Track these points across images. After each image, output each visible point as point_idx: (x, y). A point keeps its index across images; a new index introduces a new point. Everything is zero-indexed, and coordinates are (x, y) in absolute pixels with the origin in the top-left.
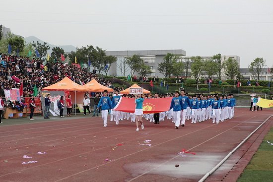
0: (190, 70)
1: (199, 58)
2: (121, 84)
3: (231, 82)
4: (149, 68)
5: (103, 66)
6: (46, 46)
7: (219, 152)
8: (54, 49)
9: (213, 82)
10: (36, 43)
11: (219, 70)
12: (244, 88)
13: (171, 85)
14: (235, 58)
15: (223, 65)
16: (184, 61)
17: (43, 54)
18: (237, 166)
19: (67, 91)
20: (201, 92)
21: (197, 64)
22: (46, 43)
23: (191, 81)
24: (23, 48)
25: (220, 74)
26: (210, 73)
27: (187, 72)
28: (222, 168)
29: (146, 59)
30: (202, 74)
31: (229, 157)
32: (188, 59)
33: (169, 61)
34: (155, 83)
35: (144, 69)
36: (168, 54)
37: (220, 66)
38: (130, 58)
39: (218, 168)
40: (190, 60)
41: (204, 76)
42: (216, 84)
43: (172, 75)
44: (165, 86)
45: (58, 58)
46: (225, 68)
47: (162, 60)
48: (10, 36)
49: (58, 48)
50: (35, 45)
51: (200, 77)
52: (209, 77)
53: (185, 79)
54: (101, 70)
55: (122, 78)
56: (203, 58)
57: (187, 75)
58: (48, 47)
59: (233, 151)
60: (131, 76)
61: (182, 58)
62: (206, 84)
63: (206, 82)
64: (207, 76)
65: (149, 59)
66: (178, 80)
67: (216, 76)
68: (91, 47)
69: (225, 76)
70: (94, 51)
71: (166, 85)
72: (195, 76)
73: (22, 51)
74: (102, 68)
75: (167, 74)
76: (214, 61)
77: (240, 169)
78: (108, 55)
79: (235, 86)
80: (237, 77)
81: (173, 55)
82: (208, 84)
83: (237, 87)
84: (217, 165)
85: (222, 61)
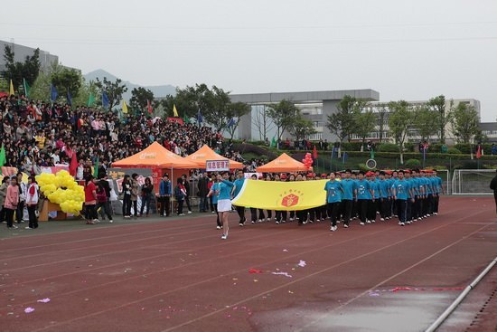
0: (386, 128)
1: (404, 104)
2: (259, 155)
3: (465, 149)
4: (311, 124)
5: (225, 121)
6: (120, 85)
7: (445, 286)
8: (135, 92)
9: (430, 147)
10: (101, 80)
11: (442, 126)
12: (489, 158)
13: (352, 155)
14: (472, 104)
15: (449, 116)
16: (375, 110)
17: (115, 101)
18: (483, 316)
19: (156, 169)
20: (407, 166)
21: (401, 115)
22: (120, 81)
23: (390, 148)
24: (77, 91)
25: (443, 134)
26: (425, 132)
27: (381, 131)
28: (451, 322)
29: (305, 108)
30: (410, 135)
31: (465, 297)
32: (383, 105)
33: (347, 109)
34: (321, 151)
35: (300, 126)
36: (346, 97)
37: (442, 118)
38: (275, 106)
39: (443, 322)
40: (387, 108)
41: (413, 137)
42: (437, 151)
43: (355, 137)
44: (340, 156)
45: (142, 108)
46: (452, 122)
47: (334, 110)
48: (55, 69)
49: (142, 90)
50: (99, 85)
51: (406, 139)
52: (423, 140)
53: (379, 144)
54: (222, 130)
55: (260, 143)
56: (411, 105)
57: (381, 136)
58: (124, 88)
59: (472, 284)
60: (276, 139)
61: (371, 106)
62: (416, 152)
63: (417, 149)
64: (419, 137)
65: (310, 108)
66: (365, 145)
67: (435, 137)
68: (203, 87)
69: (453, 137)
70: (209, 93)
71: (342, 155)
72: (397, 137)
73: (76, 95)
74: (223, 125)
75: (343, 135)
76: (432, 109)
77: (489, 323)
78: (234, 101)
79: (472, 155)
80: (476, 139)
81: (354, 100)
82: (420, 151)
83: (475, 157)
84: (441, 314)
85: (447, 109)
